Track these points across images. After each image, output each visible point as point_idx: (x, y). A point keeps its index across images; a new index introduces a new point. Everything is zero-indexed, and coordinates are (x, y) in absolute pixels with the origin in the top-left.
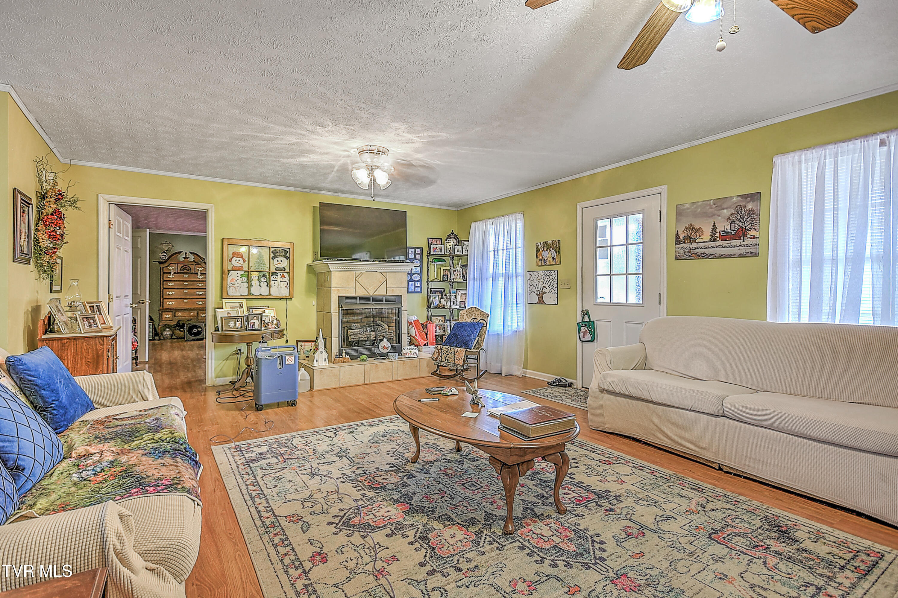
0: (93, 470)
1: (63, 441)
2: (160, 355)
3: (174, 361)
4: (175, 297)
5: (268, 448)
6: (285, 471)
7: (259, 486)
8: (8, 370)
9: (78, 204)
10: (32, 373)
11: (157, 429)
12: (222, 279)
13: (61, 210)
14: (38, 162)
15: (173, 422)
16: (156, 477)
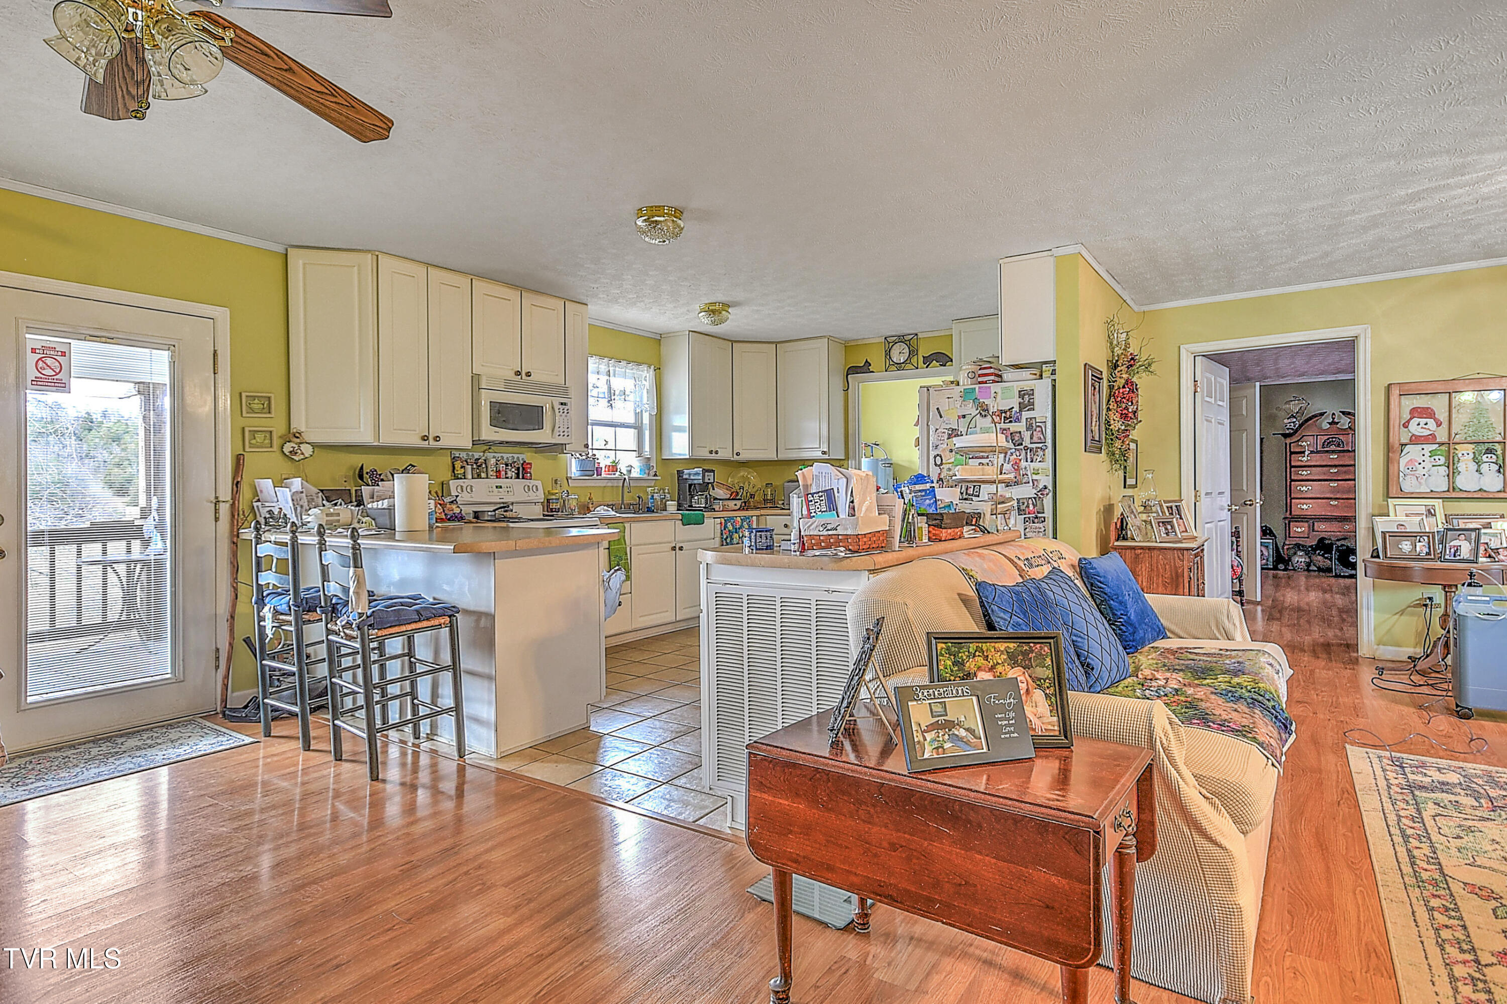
0: (1157, 692)
1: (1131, 661)
2: (1284, 596)
3: (1306, 608)
4: (1314, 496)
5: (1462, 779)
6: (1489, 824)
7: (1424, 825)
8: (1081, 574)
9: (1152, 369)
10: (1102, 579)
11: (1236, 673)
12: (1388, 461)
13: (1134, 379)
14: (1109, 323)
15: (1261, 671)
16: (1223, 718)
